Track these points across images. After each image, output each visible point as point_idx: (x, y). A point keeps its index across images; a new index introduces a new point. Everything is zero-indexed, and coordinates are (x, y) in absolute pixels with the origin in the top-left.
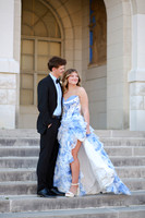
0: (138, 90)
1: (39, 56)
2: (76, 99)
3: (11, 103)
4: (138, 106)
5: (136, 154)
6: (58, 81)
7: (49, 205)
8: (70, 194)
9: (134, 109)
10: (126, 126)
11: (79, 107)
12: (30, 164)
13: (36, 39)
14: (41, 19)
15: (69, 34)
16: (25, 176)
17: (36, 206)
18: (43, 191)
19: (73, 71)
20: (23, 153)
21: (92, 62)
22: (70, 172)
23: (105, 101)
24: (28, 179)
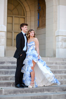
0: (60, 40)
1: (15, 24)
2: (34, 43)
3: (3, 45)
4: (60, 47)
5: (59, 68)
6: (25, 35)
7: (21, 92)
8: (30, 87)
9: (58, 48)
10: (55, 56)
11: (35, 47)
12: (12, 73)
13: (14, 16)
14: (16, 7)
15: (28, 14)
16: (9, 78)
17: (15, 92)
18: (18, 85)
19: (32, 30)
20: (9, 68)
21: (39, 27)
22: (31, 76)
23: (45, 44)
24: (11, 79)
